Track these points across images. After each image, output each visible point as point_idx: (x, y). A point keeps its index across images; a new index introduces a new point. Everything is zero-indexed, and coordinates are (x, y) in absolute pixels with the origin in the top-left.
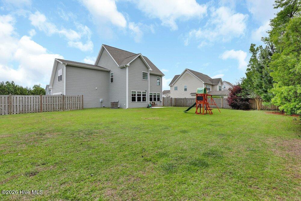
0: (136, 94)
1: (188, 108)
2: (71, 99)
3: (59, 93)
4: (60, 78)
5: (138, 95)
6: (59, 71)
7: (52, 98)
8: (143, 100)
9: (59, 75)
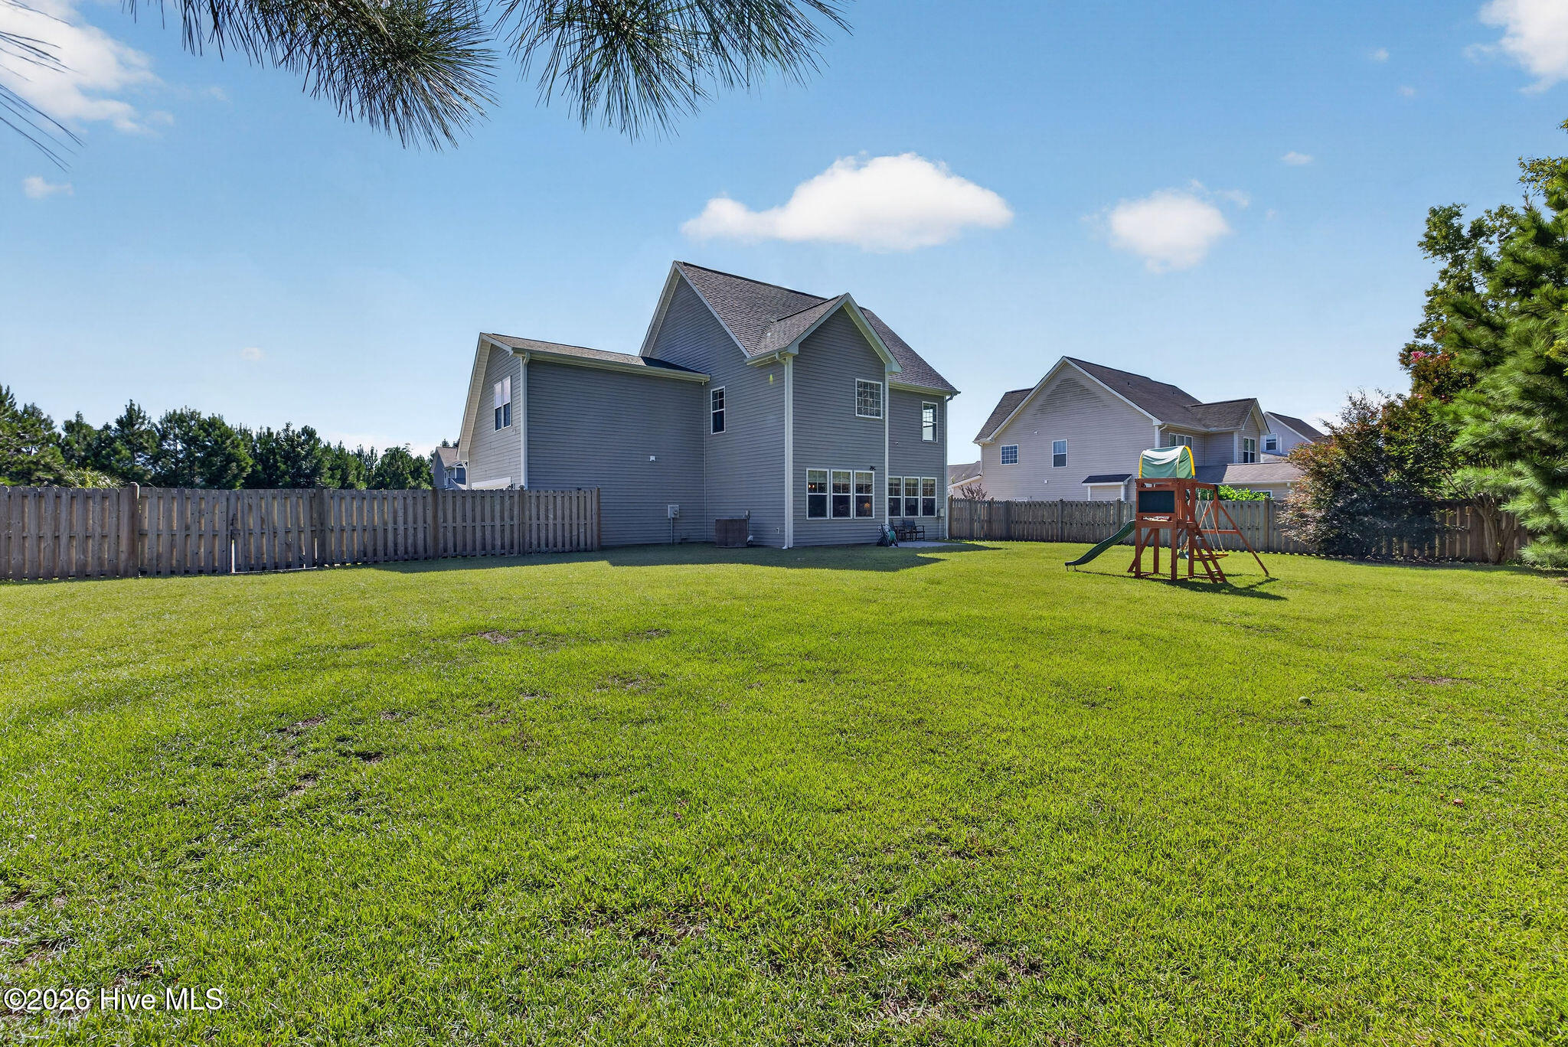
0: (830, 483)
1: (1086, 548)
2: (551, 507)
3: (502, 483)
4: (503, 416)
5: (836, 488)
6: (498, 387)
7: (478, 501)
8: (860, 513)
9: (498, 404)
